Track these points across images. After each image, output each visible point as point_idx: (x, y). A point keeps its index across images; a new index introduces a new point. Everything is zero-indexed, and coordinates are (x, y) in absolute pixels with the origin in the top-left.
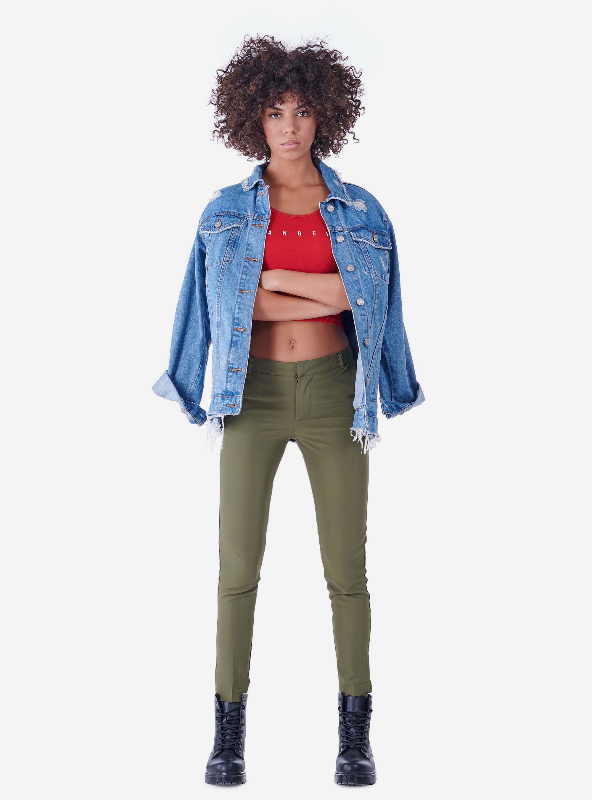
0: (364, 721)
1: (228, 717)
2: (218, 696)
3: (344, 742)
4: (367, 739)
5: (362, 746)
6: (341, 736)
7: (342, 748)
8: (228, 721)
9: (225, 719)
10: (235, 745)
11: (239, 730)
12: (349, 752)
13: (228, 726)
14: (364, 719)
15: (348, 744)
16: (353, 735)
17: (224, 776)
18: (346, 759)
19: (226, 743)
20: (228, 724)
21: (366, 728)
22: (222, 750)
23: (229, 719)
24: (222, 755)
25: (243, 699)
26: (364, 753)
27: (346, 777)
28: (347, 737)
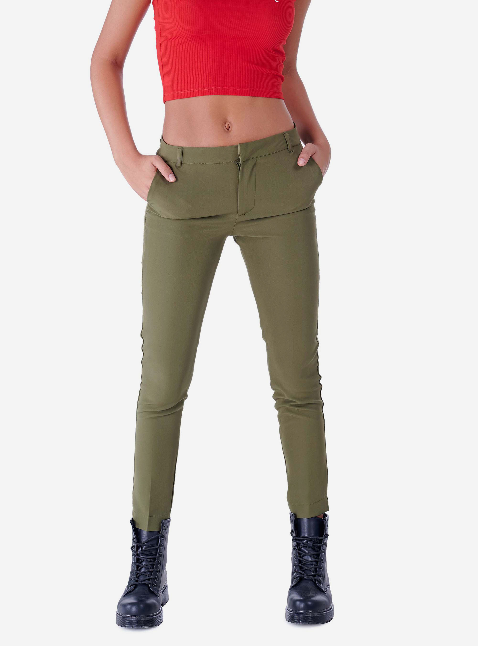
0: (320, 548)
1: (144, 547)
2: (133, 522)
3: (297, 572)
4: (323, 569)
5: (317, 577)
6: (294, 565)
7: (295, 579)
8: (143, 551)
9: (140, 549)
10: (150, 581)
11: (156, 561)
12: (303, 584)
13: (145, 557)
14: (319, 545)
15: (301, 575)
16: (307, 563)
17: (135, 619)
18: (300, 594)
19: (140, 577)
20: (144, 554)
21: (322, 556)
22: (136, 586)
23: (146, 549)
24: (135, 591)
25: (163, 527)
26: (319, 586)
27: (299, 616)
28: (300, 566)
